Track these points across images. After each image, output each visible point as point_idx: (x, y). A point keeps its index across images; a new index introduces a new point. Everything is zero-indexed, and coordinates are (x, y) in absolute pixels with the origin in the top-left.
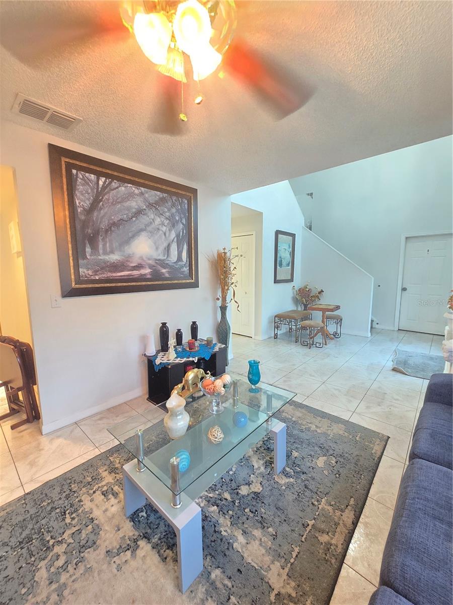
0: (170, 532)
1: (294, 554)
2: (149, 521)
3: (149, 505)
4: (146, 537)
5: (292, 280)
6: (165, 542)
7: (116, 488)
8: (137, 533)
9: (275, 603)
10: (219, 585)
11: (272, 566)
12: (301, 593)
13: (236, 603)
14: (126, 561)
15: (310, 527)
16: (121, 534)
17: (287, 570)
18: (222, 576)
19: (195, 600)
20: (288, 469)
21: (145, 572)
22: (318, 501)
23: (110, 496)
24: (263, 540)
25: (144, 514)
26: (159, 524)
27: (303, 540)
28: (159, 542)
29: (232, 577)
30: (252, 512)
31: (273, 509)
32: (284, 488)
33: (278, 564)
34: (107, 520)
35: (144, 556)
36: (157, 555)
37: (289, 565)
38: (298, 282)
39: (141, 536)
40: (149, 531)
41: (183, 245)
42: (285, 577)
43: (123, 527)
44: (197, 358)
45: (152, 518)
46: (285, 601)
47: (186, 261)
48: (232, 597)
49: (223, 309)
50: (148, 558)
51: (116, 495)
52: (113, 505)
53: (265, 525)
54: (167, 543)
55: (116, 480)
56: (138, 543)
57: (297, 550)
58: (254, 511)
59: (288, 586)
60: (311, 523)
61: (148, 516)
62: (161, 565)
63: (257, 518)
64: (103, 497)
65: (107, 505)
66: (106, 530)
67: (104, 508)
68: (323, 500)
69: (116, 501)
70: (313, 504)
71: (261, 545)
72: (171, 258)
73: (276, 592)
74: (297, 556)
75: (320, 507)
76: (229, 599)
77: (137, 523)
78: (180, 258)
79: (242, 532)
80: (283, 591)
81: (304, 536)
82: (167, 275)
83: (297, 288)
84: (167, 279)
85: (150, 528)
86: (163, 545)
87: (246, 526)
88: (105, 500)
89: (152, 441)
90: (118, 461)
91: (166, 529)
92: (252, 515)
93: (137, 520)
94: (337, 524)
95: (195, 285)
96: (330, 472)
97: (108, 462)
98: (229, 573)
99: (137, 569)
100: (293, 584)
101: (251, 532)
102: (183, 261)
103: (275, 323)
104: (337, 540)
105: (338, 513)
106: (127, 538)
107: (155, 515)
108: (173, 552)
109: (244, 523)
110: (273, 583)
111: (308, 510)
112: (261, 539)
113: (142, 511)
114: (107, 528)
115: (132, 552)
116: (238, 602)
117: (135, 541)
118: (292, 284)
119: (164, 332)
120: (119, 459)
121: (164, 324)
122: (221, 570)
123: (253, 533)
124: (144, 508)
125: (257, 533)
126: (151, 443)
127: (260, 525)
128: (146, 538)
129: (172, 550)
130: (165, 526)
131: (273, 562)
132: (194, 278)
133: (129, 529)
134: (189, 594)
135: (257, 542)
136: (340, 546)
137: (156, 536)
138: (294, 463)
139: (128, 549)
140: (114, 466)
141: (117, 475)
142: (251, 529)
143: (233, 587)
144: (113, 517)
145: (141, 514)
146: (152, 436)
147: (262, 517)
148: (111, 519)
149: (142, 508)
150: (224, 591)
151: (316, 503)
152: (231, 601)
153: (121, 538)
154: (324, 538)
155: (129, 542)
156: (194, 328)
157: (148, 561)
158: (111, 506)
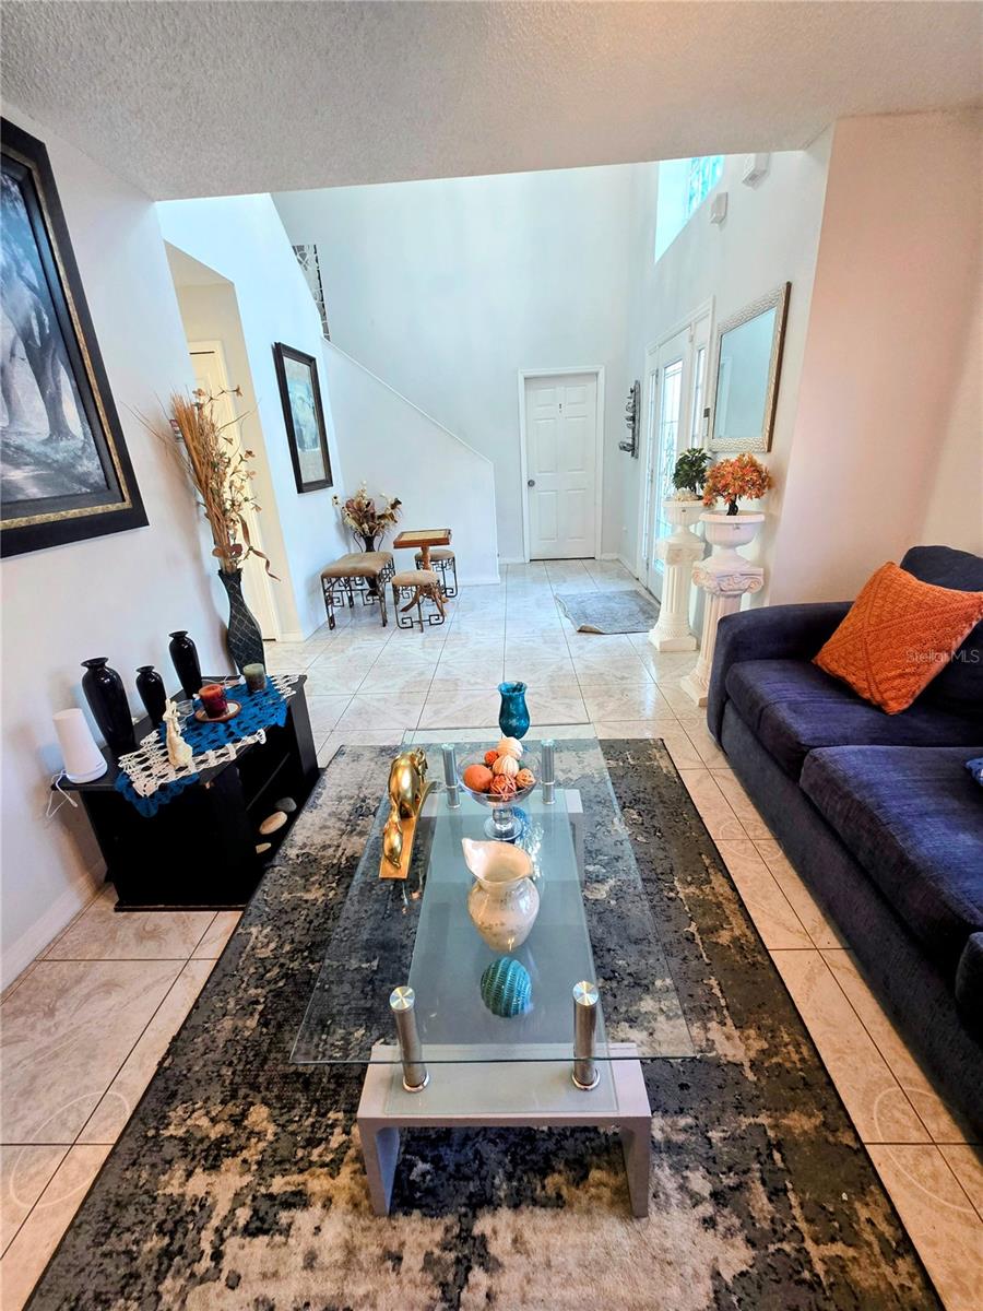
0: (515, 1145)
1: (716, 991)
2: (451, 1168)
3: (413, 1138)
4: (482, 1202)
6: (525, 1172)
7: (278, 1185)
8: (449, 1220)
9: (758, 1079)
10: (679, 1138)
11: (711, 1035)
13: (722, 1135)
14: (488, 1296)
15: (697, 937)
16: (413, 1261)
17: (729, 1022)
18: (669, 1121)
19: (673, 1201)
20: (591, 868)
21: (549, 1265)
22: (672, 890)
23: (284, 1217)
24: (665, 1009)
25: (421, 1166)
26: (477, 1152)
27: (707, 961)
28: (515, 1184)
29: (682, 1106)
30: (610, 979)
31: (632, 949)
32: (613, 902)
33: (713, 1025)
34: (341, 1273)
35: (515, 1241)
36: (538, 1211)
37: (725, 1012)
38: (341, 488)
39: (465, 1215)
40: (472, 1187)
42: (736, 1033)
43: (402, 1244)
44: (262, 731)
45: (450, 1157)
46: (766, 1065)
47: (85, 434)
48: (710, 1134)
49: (231, 578)
50: (528, 1234)
51: (299, 1199)
52: (318, 1229)
53: (645, 982)
54: (531, 1169)
55: (254, 1167)
56: (476, 1231)
57: (713, 982)
58: (612, 975)
59: (751, 1041)
60: (693, 928)
61: (437, 1162)
62: (567, 1218)
63: (626, 982)
64: (263, 1239)
65: (299, 1243)
66: (366, 1296)
67: (299, 1260)
68: (676, 883)
69: (317, 1210)
70: (670, 899)
71: (669, 1018)
73: (747, 1064)
74: (722, 992)
75: (681, 895)
76: (709, 1139)
77: (429, 1200)
78: (58, 427)
79: (627, 1025)
80: (752, 1054)
81: (704, 955)
82: (34, 492)
83: (342, 501)
84: (36, 505)
85: (468, 1179)
86: (529, 1182)
87: (623, 1009)
88: (278, 1239)
90: (204, 1122)
91: (502, 1146)
92: (614, 984)
93: (418, 1194)
94: (719, 905)
95: (135, 518)
96: (645, 834)
97: (170, 1150)
98: (673, 1105)
99: (529, 1282)
100: (752, 1032)
101: (638, 1011)
102: (74, 437)
103: (325, 592)
104: (738, 927)
105: (707, 888)
106: (437, 1252)
107: (450, 1146)
108: (560, 1172)
109: (616, 1008)
110: (734, 1056)
111: (672, 912)
112: (661, 1010)
113: (412, 1166)
114: (360, 1291)
115: (482, 1264)
116: (724, 1131)
117: (465, 1236)
118: (331, 492)
120: (202, 1111)
121: (96, 667)
122: (660, 1113)
123: (643, 1010)
124: (408, 1157)
125: (647, 1004)
127: (640, 990)
128: (480, 1205)
129: (554, 1171)
130: (496, 1144)
131: (707, 1030)
133: (419, 1235)
134: (657, 1203)
135: (661, 1018)
136: (748, 933)
137: (497, 1181)
139: (469, 1269)
140: (206, 1145)
141: (245, 1154)
142: (636, 1008)
143: (696, 1118)
144: (350, 1250)
145: (414, 1176)
147: (630, 974)
148: (349, 1261)
149: (404, 1160)
150: (693, 1139)
151: (672, 895)
152: (713, 1141)
153: (423, 1269)
154: (724, 937)
155: (451, 1256)
156: (183, 652)
157: (533, 1240)
158: (315, 1234)
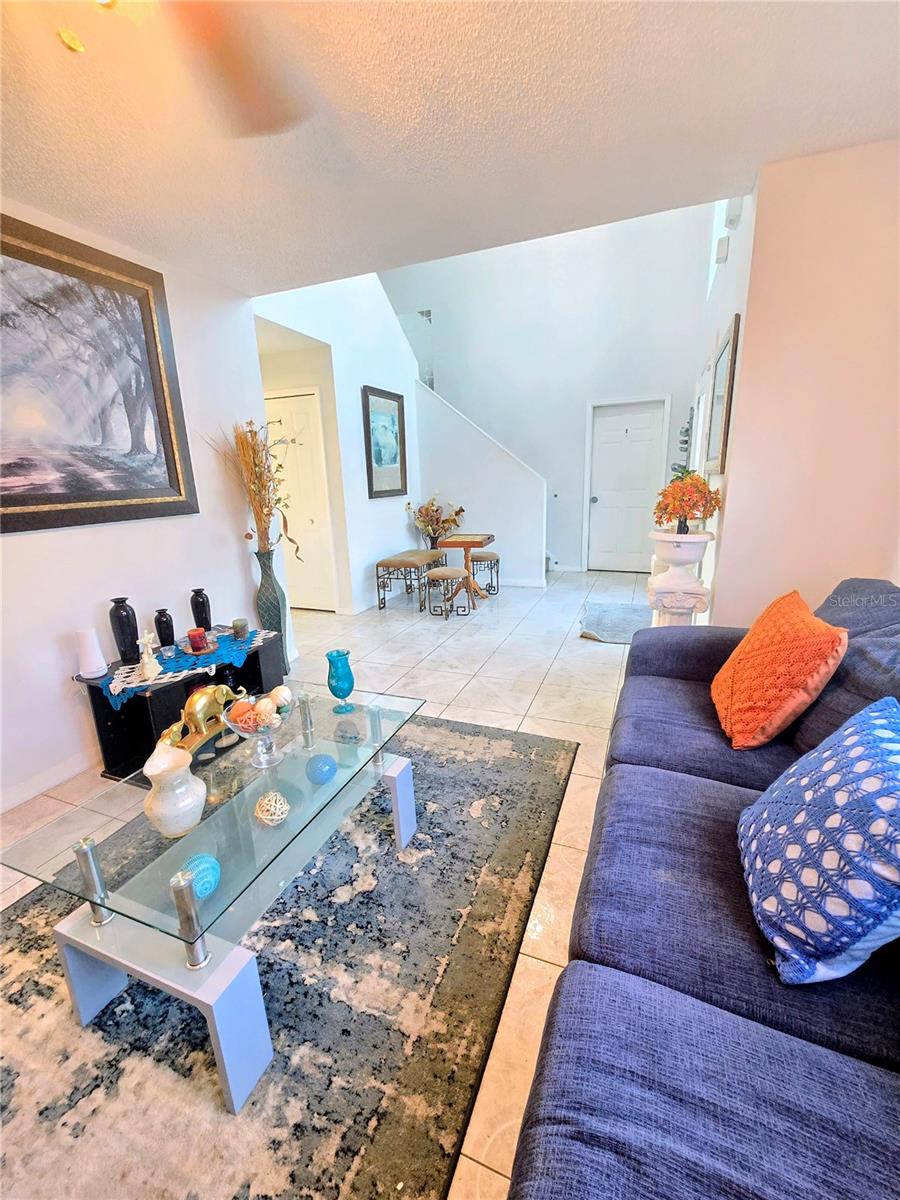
0: (194, 1018)
1: (440, 970)
2: (142, 1016)
3: (138, 984)
4: (140, 1047)
5: (403, 491)
6: (183, 1041)
7: (46, 979)
8: (114, 1049)
9: (413, 1055)
10: (307, 1070)
11: (403, 1004)
12: (455, 1024)
13: (344, 1084)
14: (94, 1110)
15: (464, 918)
16: (73, 1064)
17: (429, 998)
18: (313, 1053)
19: (264, 1114)
20: (420, 836)
21: (145, 1112)
22: (475, 873)
23: (34, 998)
24: (384, 967)
25: (128, 1006)
26: (167, 1012)
27: (454, 941)
28: (171, 1045)
29: (332, 1046)
30: (362, 928)
31: (399, 909)
32: (416, 869)
33: (413, 995)
34: (33, 1049)
35: (139, 1084)
36: (170, 1072)
37: (433, 989)
38: (416, 496)
39: (125, 1050)
40: (143, 1034)
41: (143, 413)
42: (427, 1009)
43: (76, 1050)
44: (214, 667)
45: (149, 1007)
46: (430, 1046)
47: (158, 451)
48: (334, 1079)
49: (265, 557)
50: (149, 1085)
51: (46, 992)
52: (43, 1016)
53: (387, 940)
54: (189, 1041)
55: (44, 962)
56: (121, 1065)
57: (444, 961)
58: (365, 924)
59: (434, 1021)
60: (465, 912)
61: (138, 1007)
62: (184, 1086)
63: (371, 935)
64: (14, 1006)
65: (29, 1018)
66: (32, 1071)
67: (19, 1029)
68: (483, 869)
69: (51, 1003)
70: (467, 880)
71: (381, 976)
72: (115, 445)
73: (413, 1038)
74: (445, 970)
75: (479, 881)
76: (331, 1082)
77: (113, 1030)
78: (138, 446)
79: (344, 967)
80: (425, 1033)
81: (456, 936)
82: (110, 486)
83: (415, 507)
84: (110, 495)
85: (146, 1027)
86: (180, 1049)
87: (350, 954)
88: (21, 1011)
89: (126, 858)
90: (42, 922)
91: (184, 1016)
92: (360, 932)
93: (111, 1023)
94: (506, 900)
95: (189, 508)
96: (492, 821)
97: (15, 931)
98: (326, 1042)
99: (123, 1116)
100: (441, 1015)
101: (362, 961)
102: (149, 452)
103: (378, 578)
104: (508, 923)
105: (507, 882)
106: (90, 1065)
107: (154, 999)
108: (206, 1052)
109: (346, 951)
110: (408, 1027)
111: (460, 892)
112: (381, 967)
113: (123, 1002)
114: (32, 1066)
115: (107, 1088)
116: (348, 1082)
117: (113, 1065)
118: (405, 499)
119: (123, 621)
120: (46, 916)
121: (120, 603)
122: (311, 1044)
123: (366, 961)
124: (125, 995)
125: (374, 959)
126: (125, 862)
127: (377, 944)
128: (138, 1049)
129: (201, 1050)
130: (182, 1012)
131: (405, 996)
132: (183, 492)
133: (93, 1048)
134: (250, 1109)
135: (375, 974)
136: (513, 931)
137: (162, 1038)
138: (431, 823)
139: (98, 1086)
140: (33, 936)
141: (45, 952)
142: (362, 957)
143: (336, 1062)
144: (47, 1038)
145: (118, 1010)
146: (127, 848)
147: (380, 930)
148: (41, 1044)
149: (121, 996)
150: (319, 1076)
151: (472, 877)
152: (333, 1085)
153: (74, 1072)
154: (487, 928)
155: (95, 1072)
156: (200, 606)
157: (150, 1090)
158: (39, 1018)
